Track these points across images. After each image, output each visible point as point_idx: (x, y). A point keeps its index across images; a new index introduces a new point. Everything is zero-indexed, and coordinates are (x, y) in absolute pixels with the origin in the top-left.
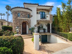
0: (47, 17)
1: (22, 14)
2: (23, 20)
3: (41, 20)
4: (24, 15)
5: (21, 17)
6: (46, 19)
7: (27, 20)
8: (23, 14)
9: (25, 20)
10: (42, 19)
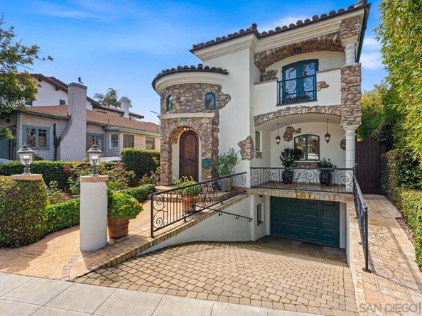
0: (324, 85)
1: (179, 98)
2: (176, 121)
3: (279, 111)
4: (188, 101)
5: (176, 112)
6: (315, 100)
7: (193, 119)
8: (182, 99)
9: (182, 124)
10: (284, 107)
